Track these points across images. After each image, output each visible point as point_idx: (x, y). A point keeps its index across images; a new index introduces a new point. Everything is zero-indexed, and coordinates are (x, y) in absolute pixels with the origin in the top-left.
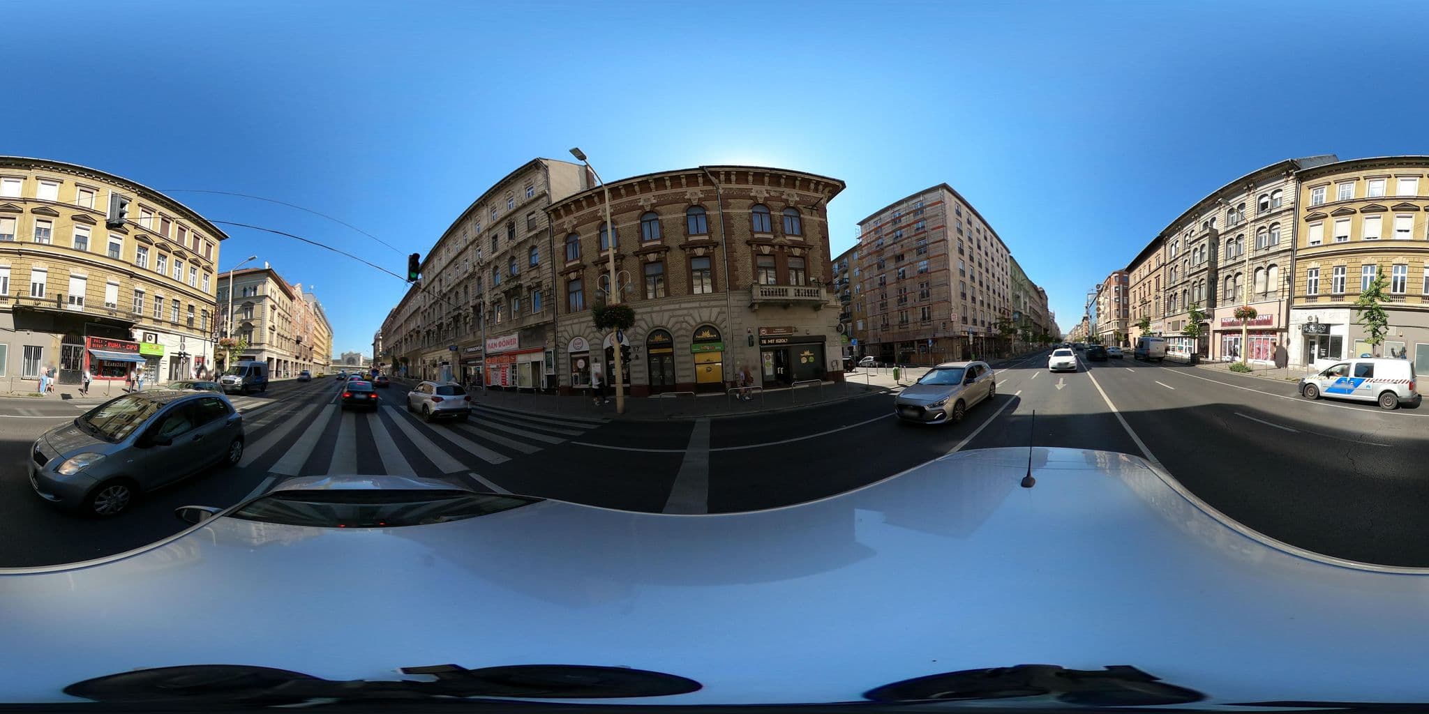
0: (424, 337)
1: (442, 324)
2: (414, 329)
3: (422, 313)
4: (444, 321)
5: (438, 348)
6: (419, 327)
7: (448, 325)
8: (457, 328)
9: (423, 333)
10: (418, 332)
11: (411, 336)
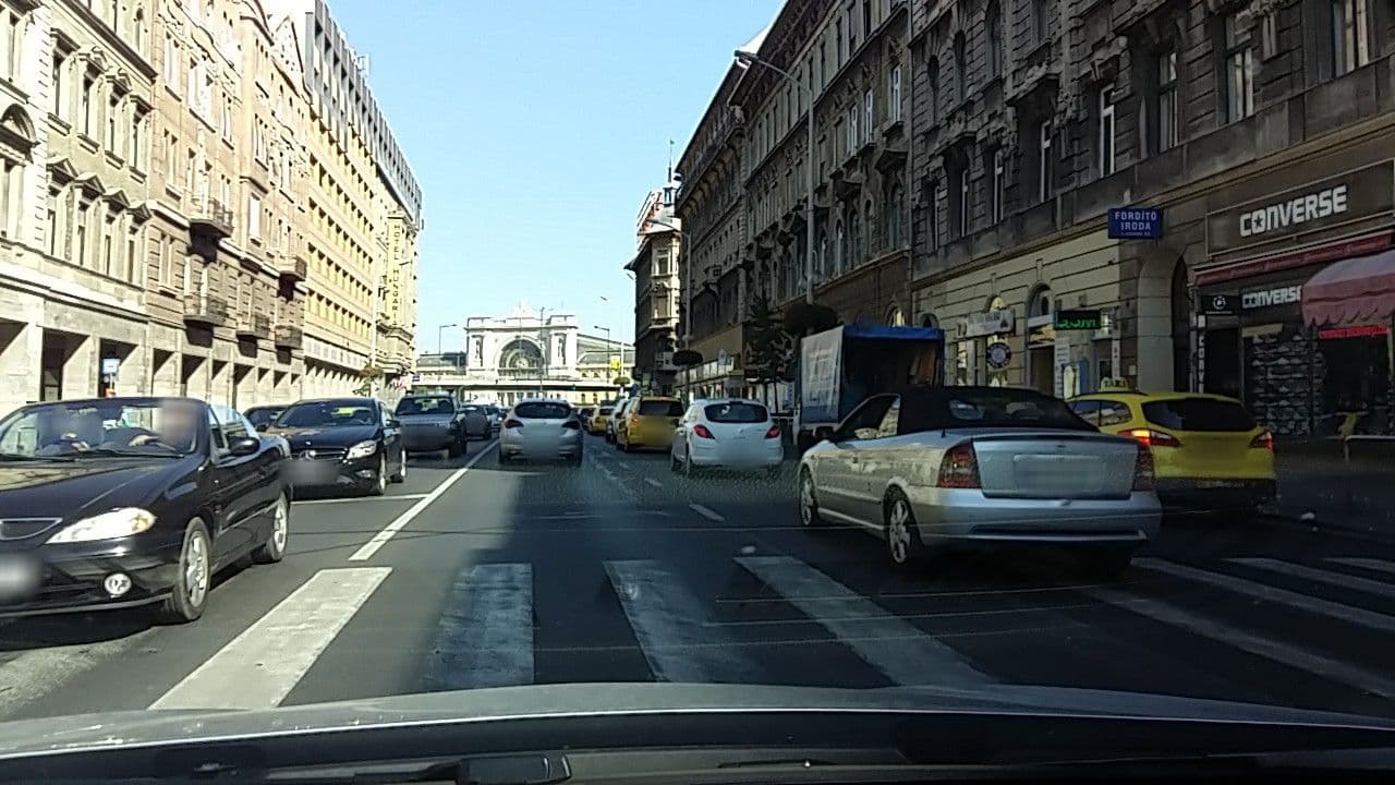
0: (929, 187)
1: (1049, 84)
2: (868, 150)
3: (917, 45)
4: (1064, 67)
5: (1021, 235)
6: (897, 130)
7: (1091, 89)
8: (1157, 92)
9: (923, 161)
10: (893, 164)
11: (849, 193)
